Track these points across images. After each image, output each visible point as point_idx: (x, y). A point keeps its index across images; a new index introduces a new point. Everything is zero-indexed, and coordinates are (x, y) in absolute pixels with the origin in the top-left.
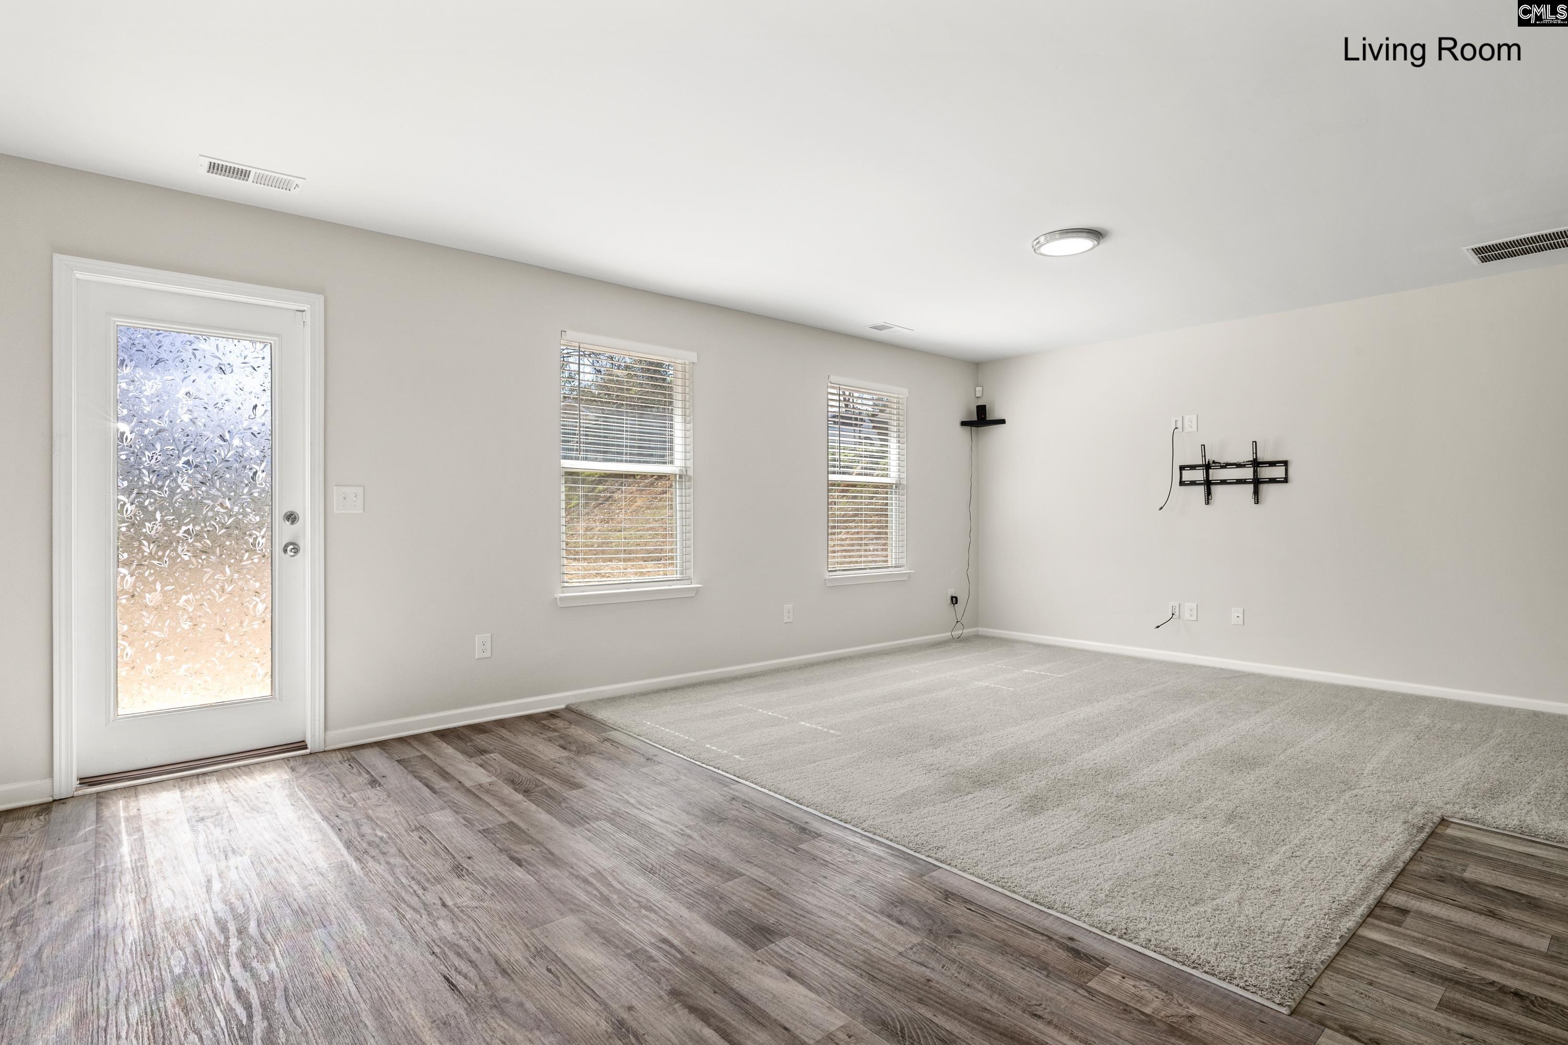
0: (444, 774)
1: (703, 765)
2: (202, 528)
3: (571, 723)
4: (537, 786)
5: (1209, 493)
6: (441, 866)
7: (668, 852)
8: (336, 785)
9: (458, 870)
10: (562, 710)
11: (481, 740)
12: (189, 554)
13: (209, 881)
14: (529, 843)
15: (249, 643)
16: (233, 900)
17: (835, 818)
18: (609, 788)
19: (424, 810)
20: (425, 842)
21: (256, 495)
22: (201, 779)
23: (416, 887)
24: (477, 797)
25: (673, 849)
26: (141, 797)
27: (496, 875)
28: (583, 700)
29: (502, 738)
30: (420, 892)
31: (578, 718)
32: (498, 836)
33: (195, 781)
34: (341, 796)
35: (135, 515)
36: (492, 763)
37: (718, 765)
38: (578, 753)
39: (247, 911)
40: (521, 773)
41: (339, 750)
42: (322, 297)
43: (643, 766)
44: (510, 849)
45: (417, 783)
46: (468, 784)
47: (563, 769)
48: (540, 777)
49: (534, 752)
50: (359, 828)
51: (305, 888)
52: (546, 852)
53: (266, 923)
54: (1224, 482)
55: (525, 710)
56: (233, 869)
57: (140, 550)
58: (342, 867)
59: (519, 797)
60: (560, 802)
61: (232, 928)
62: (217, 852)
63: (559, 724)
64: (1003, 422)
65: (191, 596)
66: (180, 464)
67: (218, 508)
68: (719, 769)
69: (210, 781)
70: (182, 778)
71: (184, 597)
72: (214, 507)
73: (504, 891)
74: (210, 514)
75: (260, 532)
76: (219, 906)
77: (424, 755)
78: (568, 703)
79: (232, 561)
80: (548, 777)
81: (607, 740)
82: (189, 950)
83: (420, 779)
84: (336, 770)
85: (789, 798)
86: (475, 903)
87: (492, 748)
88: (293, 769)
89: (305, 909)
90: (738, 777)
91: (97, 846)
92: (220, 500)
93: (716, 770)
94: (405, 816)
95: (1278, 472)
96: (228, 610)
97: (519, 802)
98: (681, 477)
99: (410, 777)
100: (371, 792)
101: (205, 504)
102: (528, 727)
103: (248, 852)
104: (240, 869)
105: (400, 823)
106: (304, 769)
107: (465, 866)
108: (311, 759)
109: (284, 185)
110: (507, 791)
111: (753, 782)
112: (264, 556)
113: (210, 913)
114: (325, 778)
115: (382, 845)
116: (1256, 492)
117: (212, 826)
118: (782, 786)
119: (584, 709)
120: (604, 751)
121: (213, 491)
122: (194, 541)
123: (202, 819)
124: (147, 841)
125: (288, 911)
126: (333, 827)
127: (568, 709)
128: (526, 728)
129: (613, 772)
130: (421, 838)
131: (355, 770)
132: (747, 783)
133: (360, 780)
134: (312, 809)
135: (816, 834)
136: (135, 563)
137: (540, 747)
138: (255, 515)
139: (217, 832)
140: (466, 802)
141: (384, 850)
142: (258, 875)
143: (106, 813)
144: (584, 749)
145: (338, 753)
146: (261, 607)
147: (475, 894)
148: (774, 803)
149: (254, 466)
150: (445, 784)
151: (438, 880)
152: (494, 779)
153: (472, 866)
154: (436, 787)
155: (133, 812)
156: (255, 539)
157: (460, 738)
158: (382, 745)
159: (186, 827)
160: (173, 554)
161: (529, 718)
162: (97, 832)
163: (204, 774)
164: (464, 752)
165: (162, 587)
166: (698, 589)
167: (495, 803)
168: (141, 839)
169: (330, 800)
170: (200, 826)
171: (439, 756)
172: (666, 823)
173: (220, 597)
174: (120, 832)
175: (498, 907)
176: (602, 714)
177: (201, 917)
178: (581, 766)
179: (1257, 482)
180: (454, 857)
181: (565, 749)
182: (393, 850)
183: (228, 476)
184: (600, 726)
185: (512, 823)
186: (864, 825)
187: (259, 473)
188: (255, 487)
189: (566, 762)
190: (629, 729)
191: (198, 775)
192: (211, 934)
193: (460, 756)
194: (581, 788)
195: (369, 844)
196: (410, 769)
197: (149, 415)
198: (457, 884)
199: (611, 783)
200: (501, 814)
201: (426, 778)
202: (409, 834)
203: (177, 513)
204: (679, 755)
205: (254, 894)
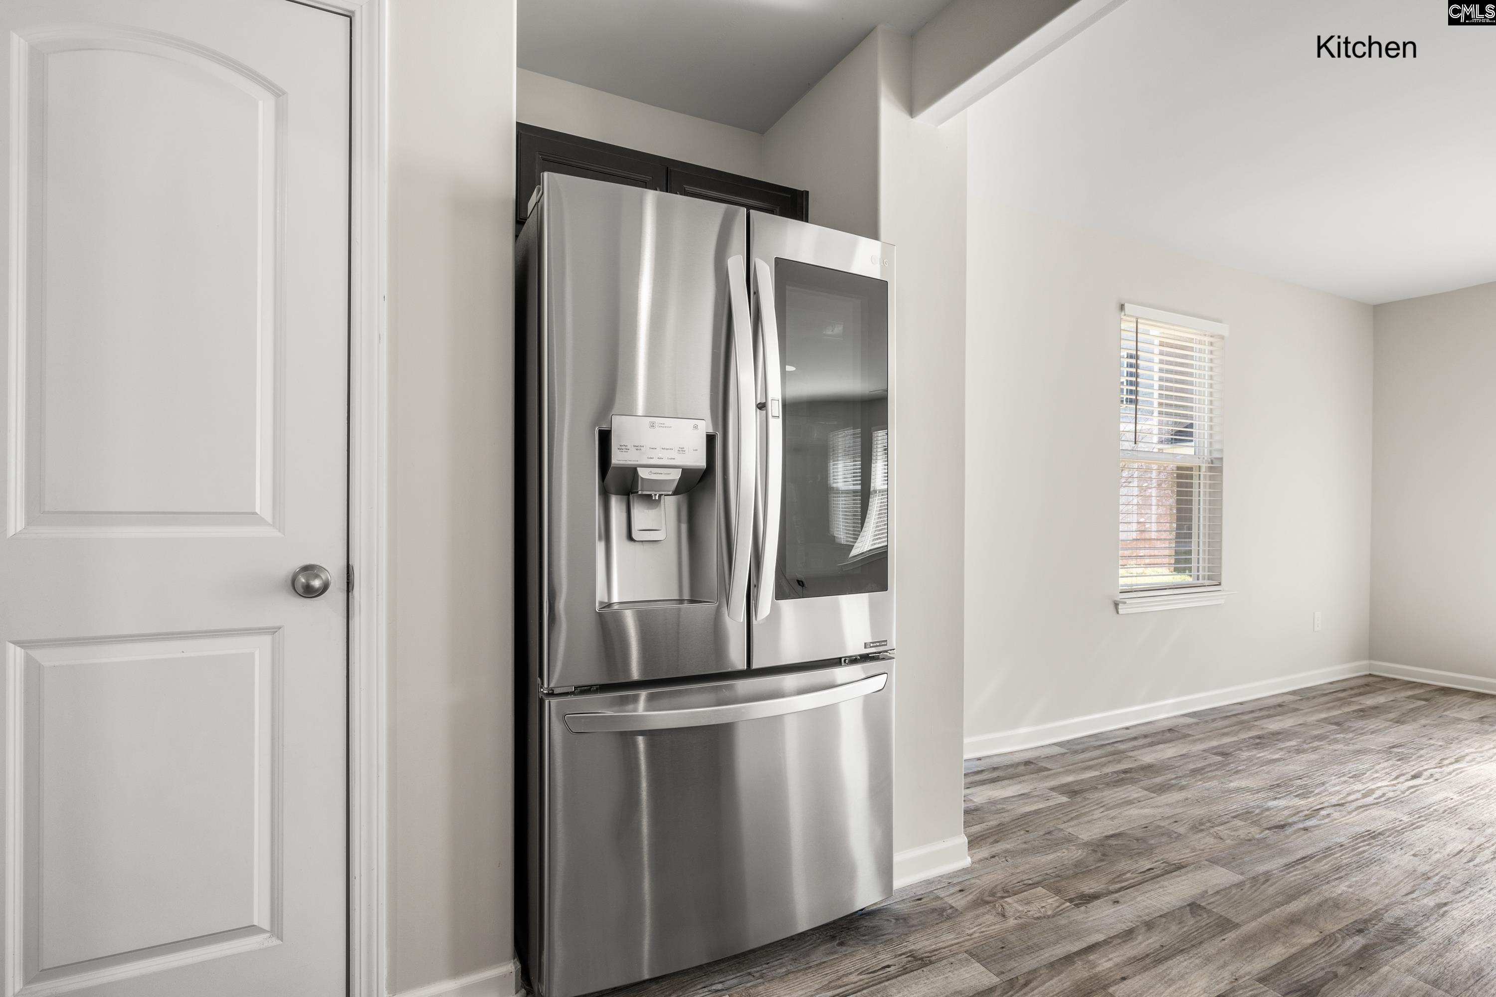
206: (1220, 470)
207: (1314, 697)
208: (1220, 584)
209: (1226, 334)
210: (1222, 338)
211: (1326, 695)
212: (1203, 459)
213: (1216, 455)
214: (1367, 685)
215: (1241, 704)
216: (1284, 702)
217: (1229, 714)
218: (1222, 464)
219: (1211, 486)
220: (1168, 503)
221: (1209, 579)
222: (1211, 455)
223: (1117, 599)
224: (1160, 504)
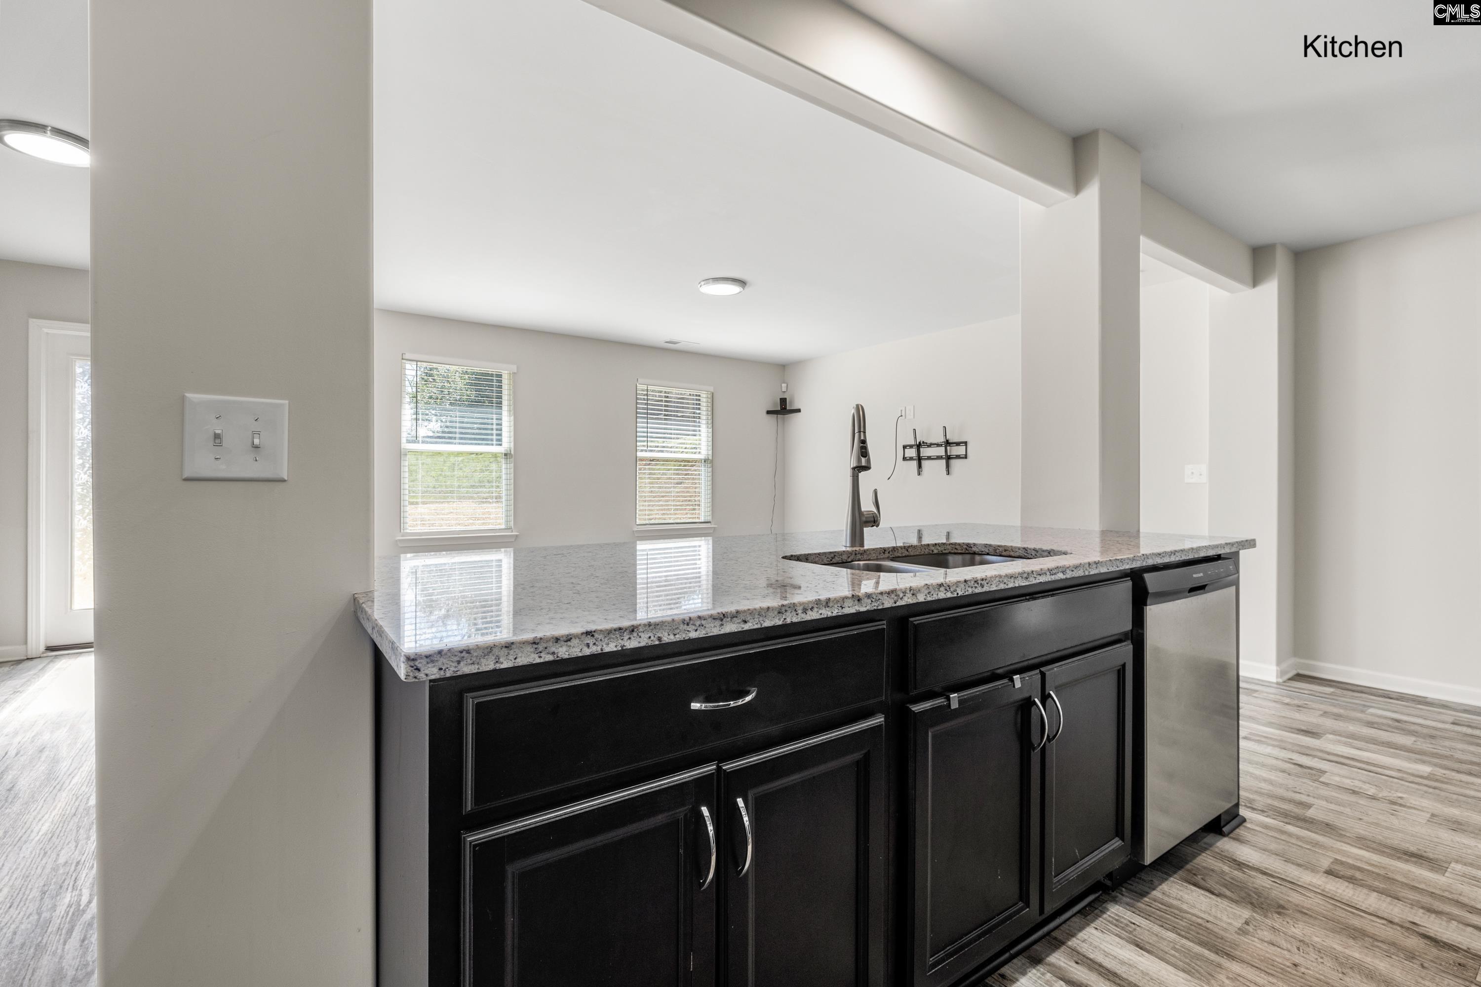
5: (920, 466)
54: (929, 458)
64: (799, 411)
95: (960, 450)
98: (506, 455)
116: (948, 466)
166: (517, 536)
179: (948, 458)
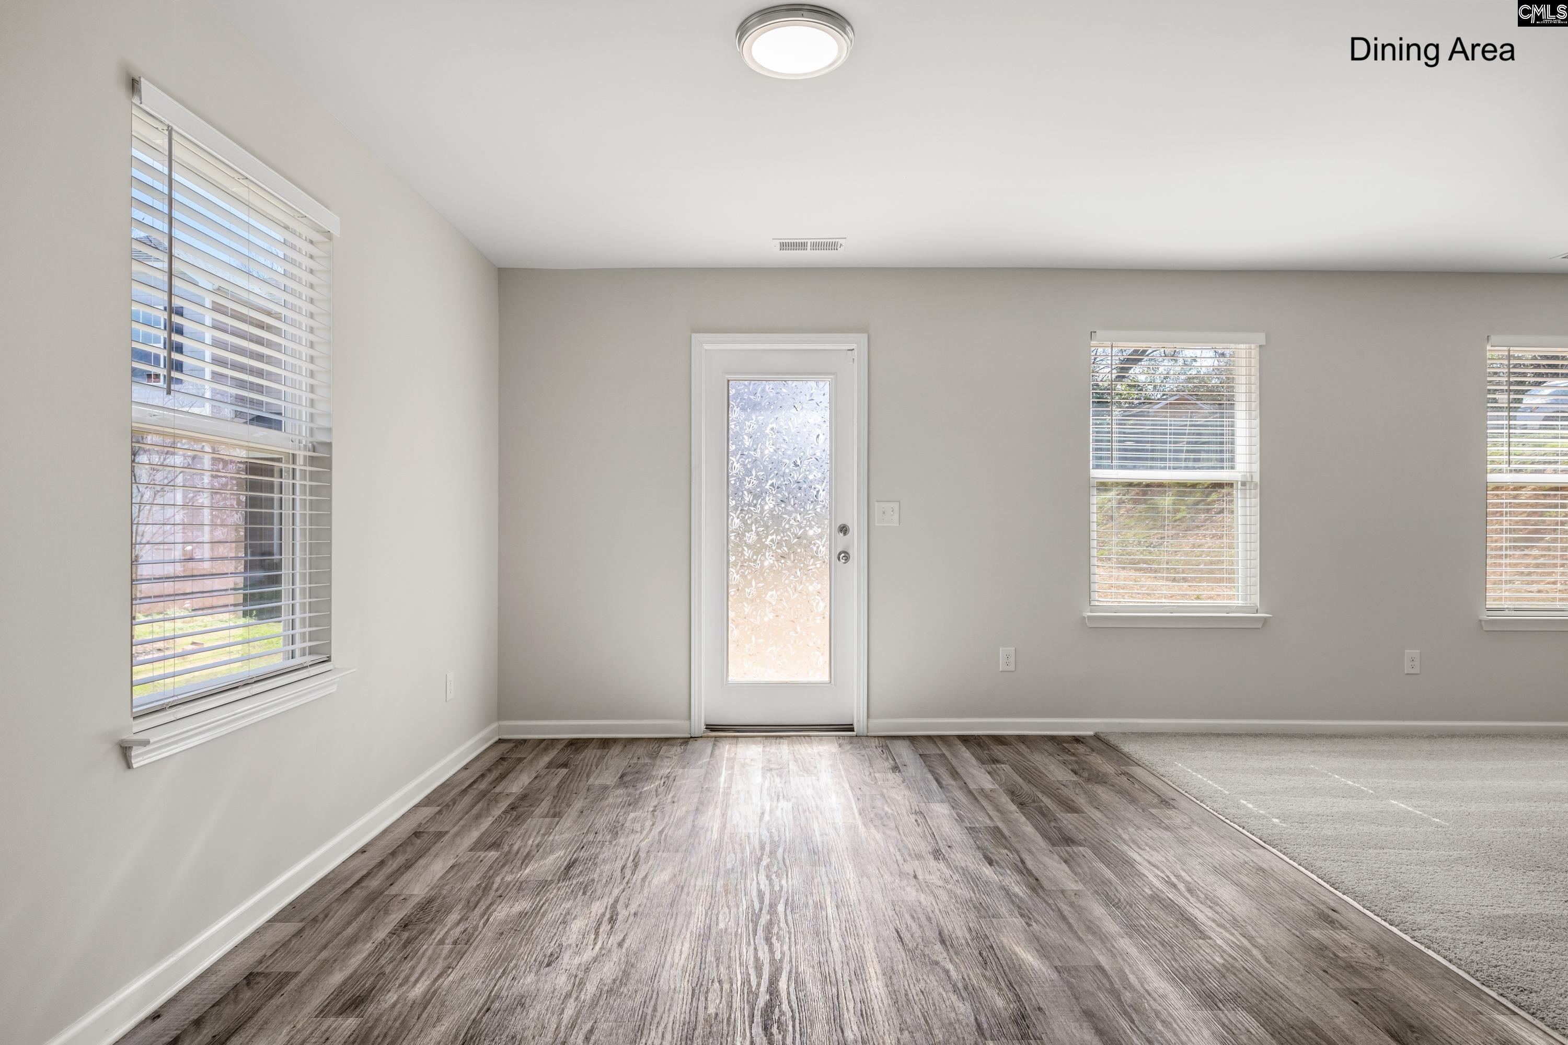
0: (955, 774)
1: (1226, 821)
2: (782, 537)
3: (1093, 750)
4: (1034, 801)
6: (924, 847)
7: (1143, 893)
8: (867, 764)
9: (937, 854)
10: (1090, 737)
11: (998, 751)
12: (773, 558)
13: (763, 813)
14: (1006, 848)
15: (813, 634)
16: (773, 830)
17: (1378, 915)
18: (1105, 819)
19: (927, 799)
20: (918, 825)
21: (818, 510)
22: (778, 740)
23: (899, 857)
24: (976, 798)
25: (1150, 892)
26: (739, 745)
27: (967, 867)
28: (1116, 730)
29: (1019, 753)
30: (901, 862)
31: (1103, 747)
32: (981, 836)
33: (774, 741)
34: (867, 773)
35: (739, 527)
36: (1001, 773)
37: (1243, 824)
38: (1088, 780)
39: (779, 841)
40: (1024, 787)
41: (878, 737)
42: (865, 336)
43: (1154, 807)
44: (987, 849)
45: (930, 776)
46: (972, 786)
47: (1068, 793)
48: (1040, 795)
49: (1044, 771)
50: (872, 801)
51: (821, 835)
52: (1019, 859)
53: (789, 852)
55: (1052, 730)
56: (779, 809)
57: (743, 554)
58: (852, 828)
59: (1013, 807)
60: (1050, 821)
61: (767, 849)
62: (773, 795)
63: (1081, 749)
65: (774, 592)
66: (767, 487)
67: (792, 522)
68: (1243, 828)
69: (783, 743)
70: (766, 737)
71: (770, 593)
72: (789, 520)
73: (968, 881)
74: (787, 526)
75: (821, 541)
76: (765, 834)
77: (944, 754)
78: (1097, 731)
79: (802, 565)
80: (1048, 796)
81: (1125, 773)
82: (739, 856)
83: (932, 772)
84: (870, 753)
85: (1322, 879)
86: (940, 883)
87: (1005, 759)
88: (840, 746)
89: (816, 850)
90: (1265, 842)
91: (707, 773)
92: (794, 515)
93: (1241, 829)
94: (911, 801)
96: (799, 606)
97: (1011, 812)
98: (1244, 484)
99: (926, 770)
100: (891, 776)
101: (784, 518)
102: (1049, 747)
103: (793, 800)
104: (784, 810)
105: (905, 805)
106: (849, 747)
107: (944, 852)
108: (855, 740)
109: (832, 246)
110: (1005, 800)
111: (1281, 851)
112: (824, 562)
113: (757, 835)
114: (861, 757)
115: (885, 819)
117: (775, 776)
118: (1318, 864)
119: (1113, 740)
120: (1116, 784)
121: (789, 508)
122: (777, 548)
123: (771, 770)
124: (734, 777)
125: (805, 848)
126: (854, 796)
127: (1097, 737)
128: (1046, 747)
129: (1117, 805)
130: (916, 821)
131: (884, 756)
132: (1274, 850)
133: (886, 764)
134: (845, 779)
135: (1341, 925)
136: (740, 564)
137: (1052, 767)
138: (818, 527)
139: (778, 780)
140: (964, 801)
141: (885, 823)
142: (794, 817)
143: (717, 752)
144: (1099, 778)
145: (876, 739)
146: (822, 604)
147: (943, 876)
148: (1300, 878)
149: (817, 486)
150: (953, 782)
151: (919, 857)
152: (997, 786)
153: (949, 854)
154: (944, 783)
155: (732, 755)
156: (818, 547)
157: (979, 745)
158: (912, 739)
159: (760, 772)
160: (763, 558)
161: (1052, 738)
162: (709, 763)
163: (781, 737)
164: (978, 758)
165: (756, 584)
166: (1265, 619)
167: (990, 809)
168: (732, 775)
169: (858, 775)
170: (769, 774)
171: (955, 757)
172: (1154, 866)
173: (793, 594)
174: (722, 767)
175: (959, 892)
176: (1130, 748)
177: (752, 836)
178: (1085, 793)
180: (937, 843)
181: (1076, 773)
182: (892, 825)
183: (799, 495)
184: (1123, 759)
185: (997, 828)
186: (1417, 933)
187: (821, 492)
188: (818, 504)
189: (1071, 786)
190: (1154, 768)
191: (777, 737)
192: (754, 848)
193: (974, 761)
194: (1076, 812)
195: (876, 815)
196: (928, 763)
197: (749, 449)
198: (931, 864)
199: (1111, 816)
200: (991, 818)
201: (938, 774)
202: (908, 815)
203: (767, 527)
204: (1202, 804)
205: (787, 829)
206: (326, 463)
207: (454, 801)
208: (329, 660)
209: (336, 232)
210: (328, 234)
211: (465, 792)
212: (300, 442)
213: (322, 437)
214: (503, 759)
215: (363, 851)
216: (420, 825)
217: (349, 884)
218: (331, 453)
219: (313, 490)
220: (230, 521)
221: (310, 654)
222: (312, 435)
223: (127, 736)
224: (219, 522)
